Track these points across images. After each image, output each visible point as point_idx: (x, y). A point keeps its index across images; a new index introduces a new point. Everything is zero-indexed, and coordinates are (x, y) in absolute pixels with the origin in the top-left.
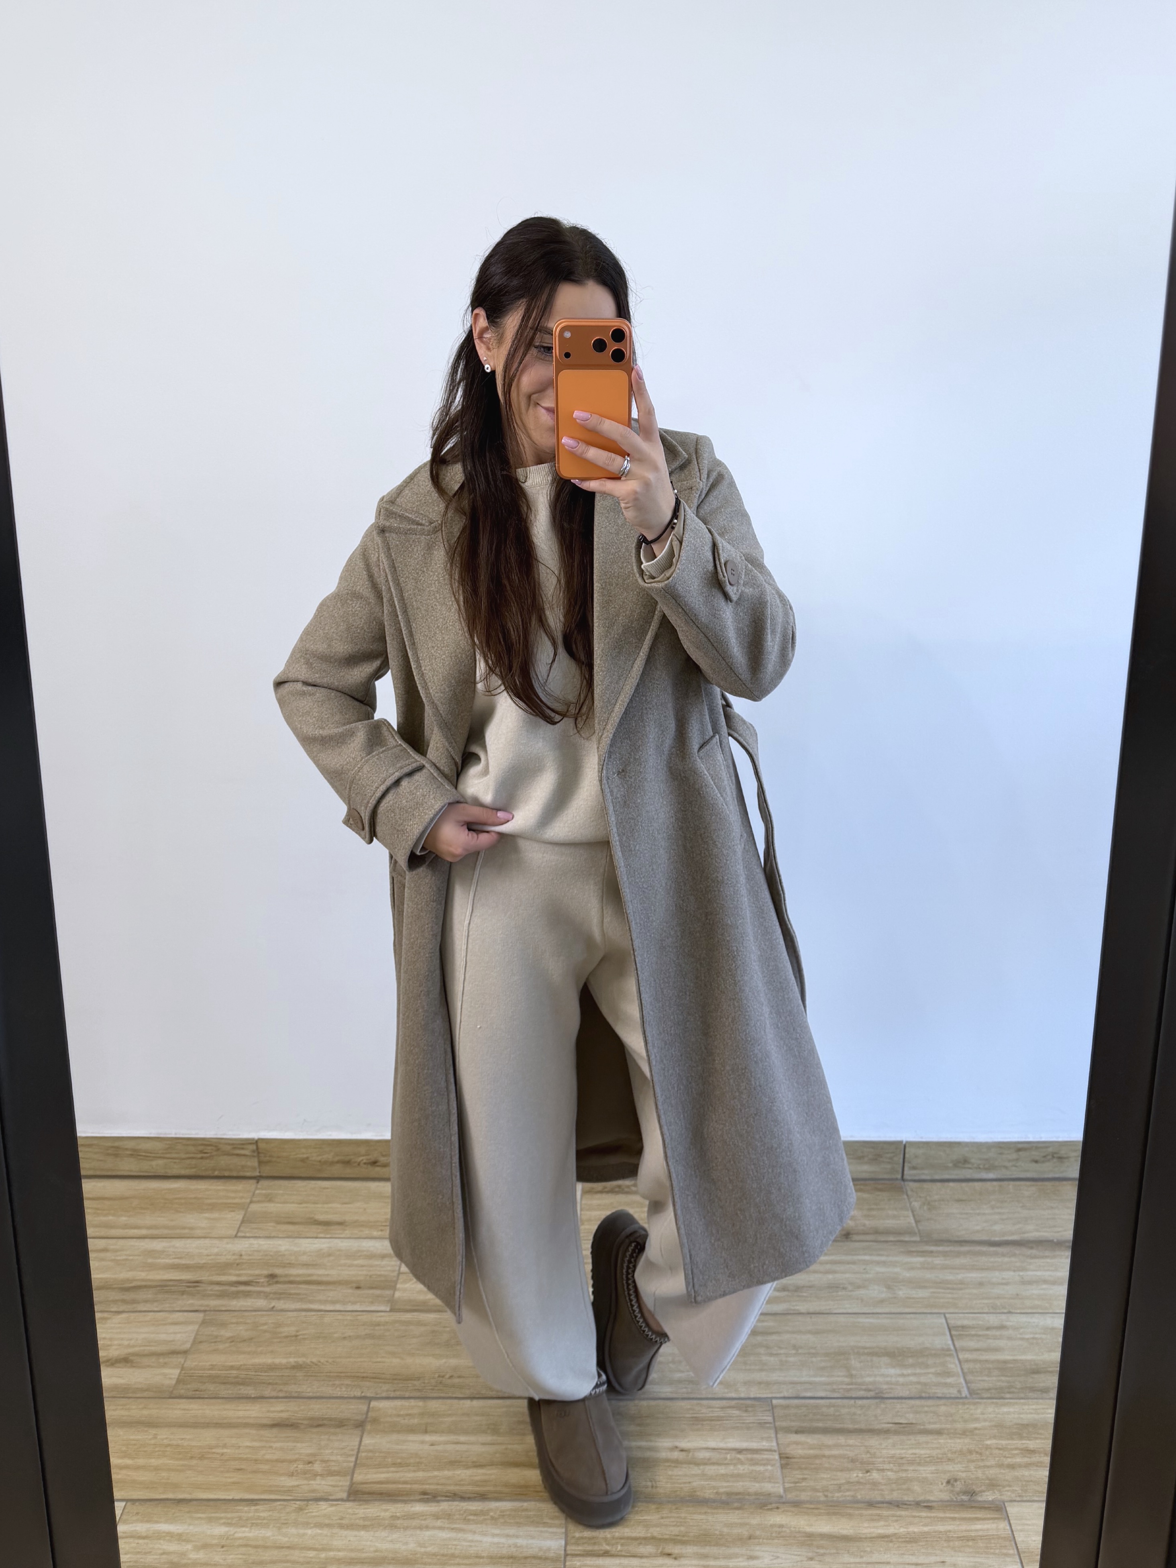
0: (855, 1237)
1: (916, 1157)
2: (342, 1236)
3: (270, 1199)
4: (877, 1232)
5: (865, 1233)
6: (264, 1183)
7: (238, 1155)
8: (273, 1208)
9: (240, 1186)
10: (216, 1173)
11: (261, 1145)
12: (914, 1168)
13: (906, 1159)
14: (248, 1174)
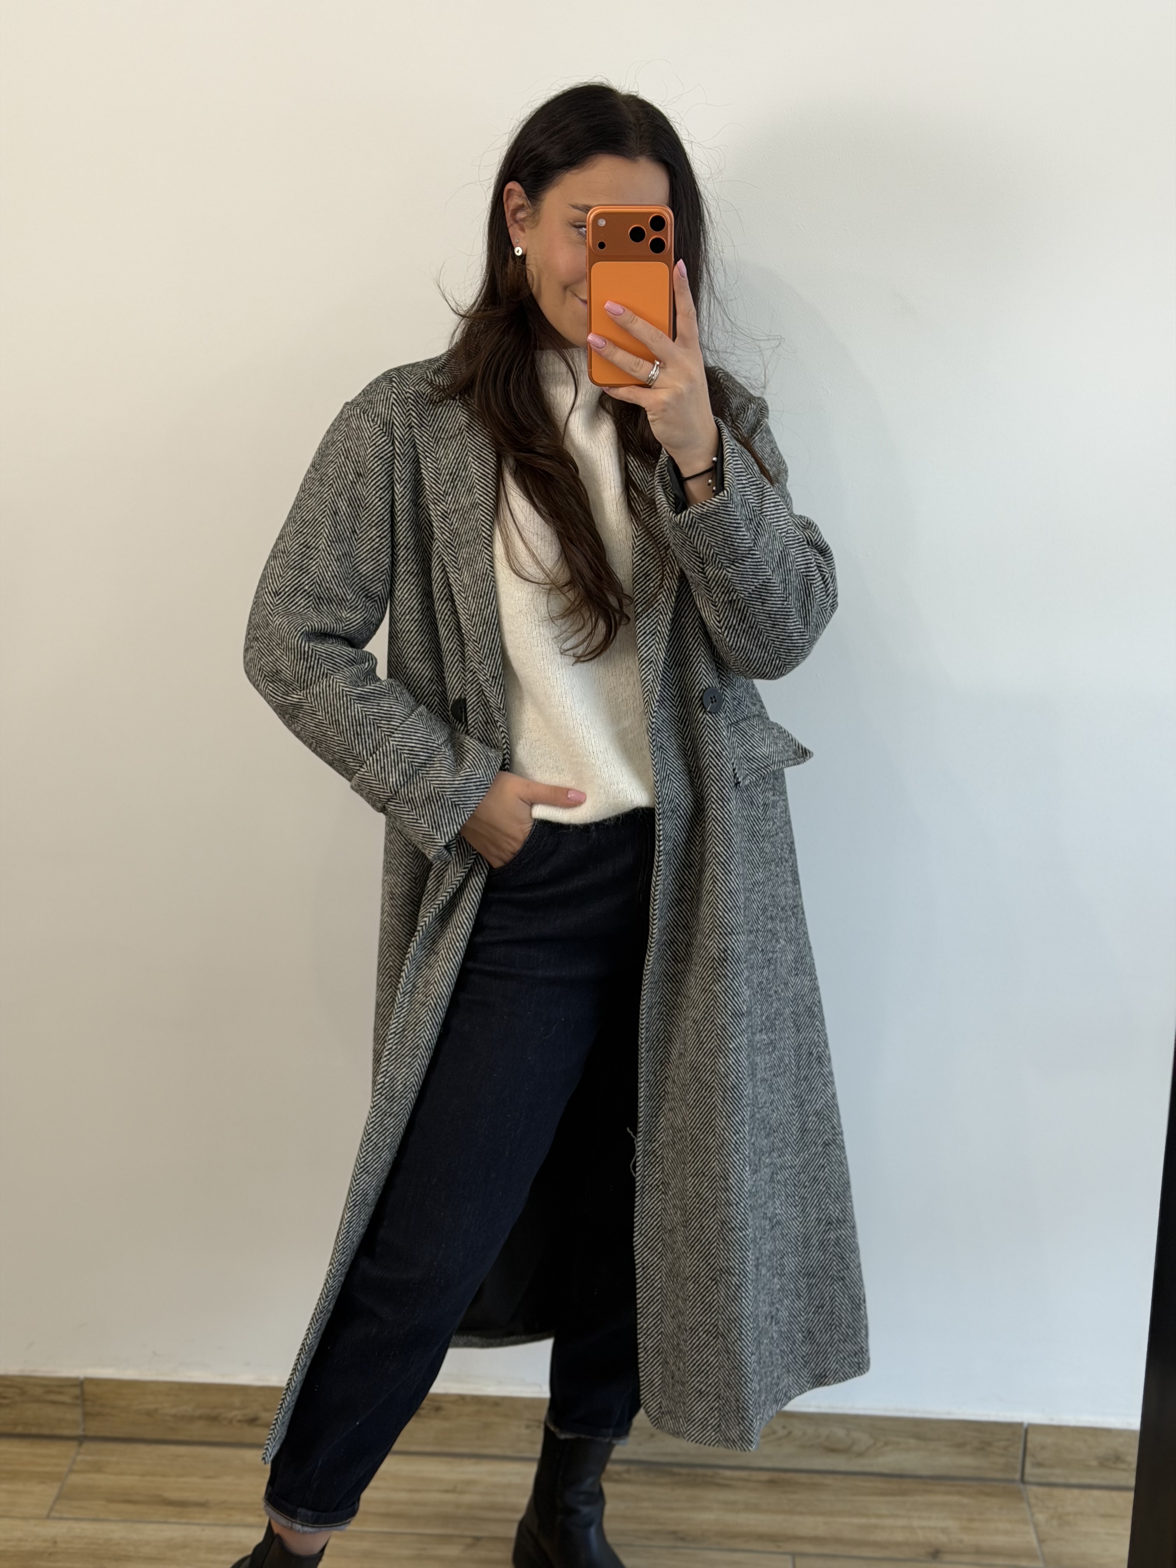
0: (948, 1558)
1: (1043, 1448)
2: (204, 1521)
3: (98, 1468)
4: (978, 1551)
5: (960, 1552)
6: (89, 1446)
7: (54, 1403)
8: (102, 1480)
9: (54, 1449)
10: (19, 1429)
11: (88, 1388)
12: (1039, 1465)
13: (1028, 1452)
14: (66, 1432)
